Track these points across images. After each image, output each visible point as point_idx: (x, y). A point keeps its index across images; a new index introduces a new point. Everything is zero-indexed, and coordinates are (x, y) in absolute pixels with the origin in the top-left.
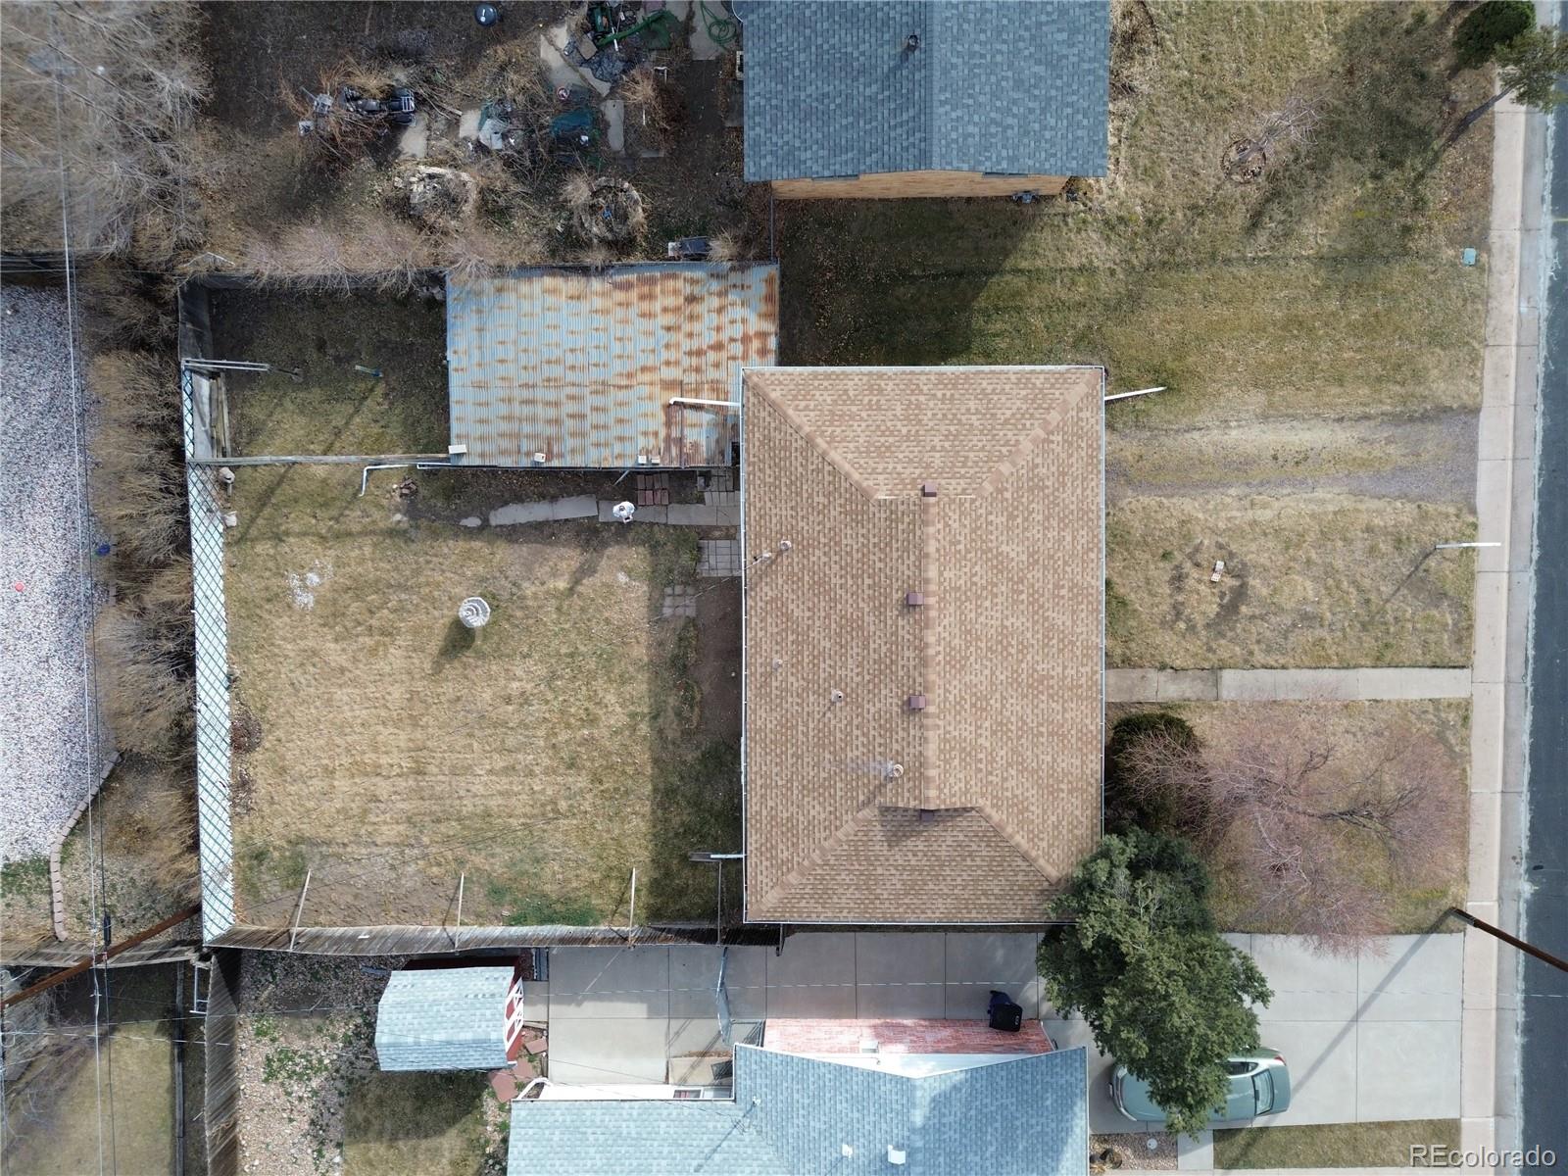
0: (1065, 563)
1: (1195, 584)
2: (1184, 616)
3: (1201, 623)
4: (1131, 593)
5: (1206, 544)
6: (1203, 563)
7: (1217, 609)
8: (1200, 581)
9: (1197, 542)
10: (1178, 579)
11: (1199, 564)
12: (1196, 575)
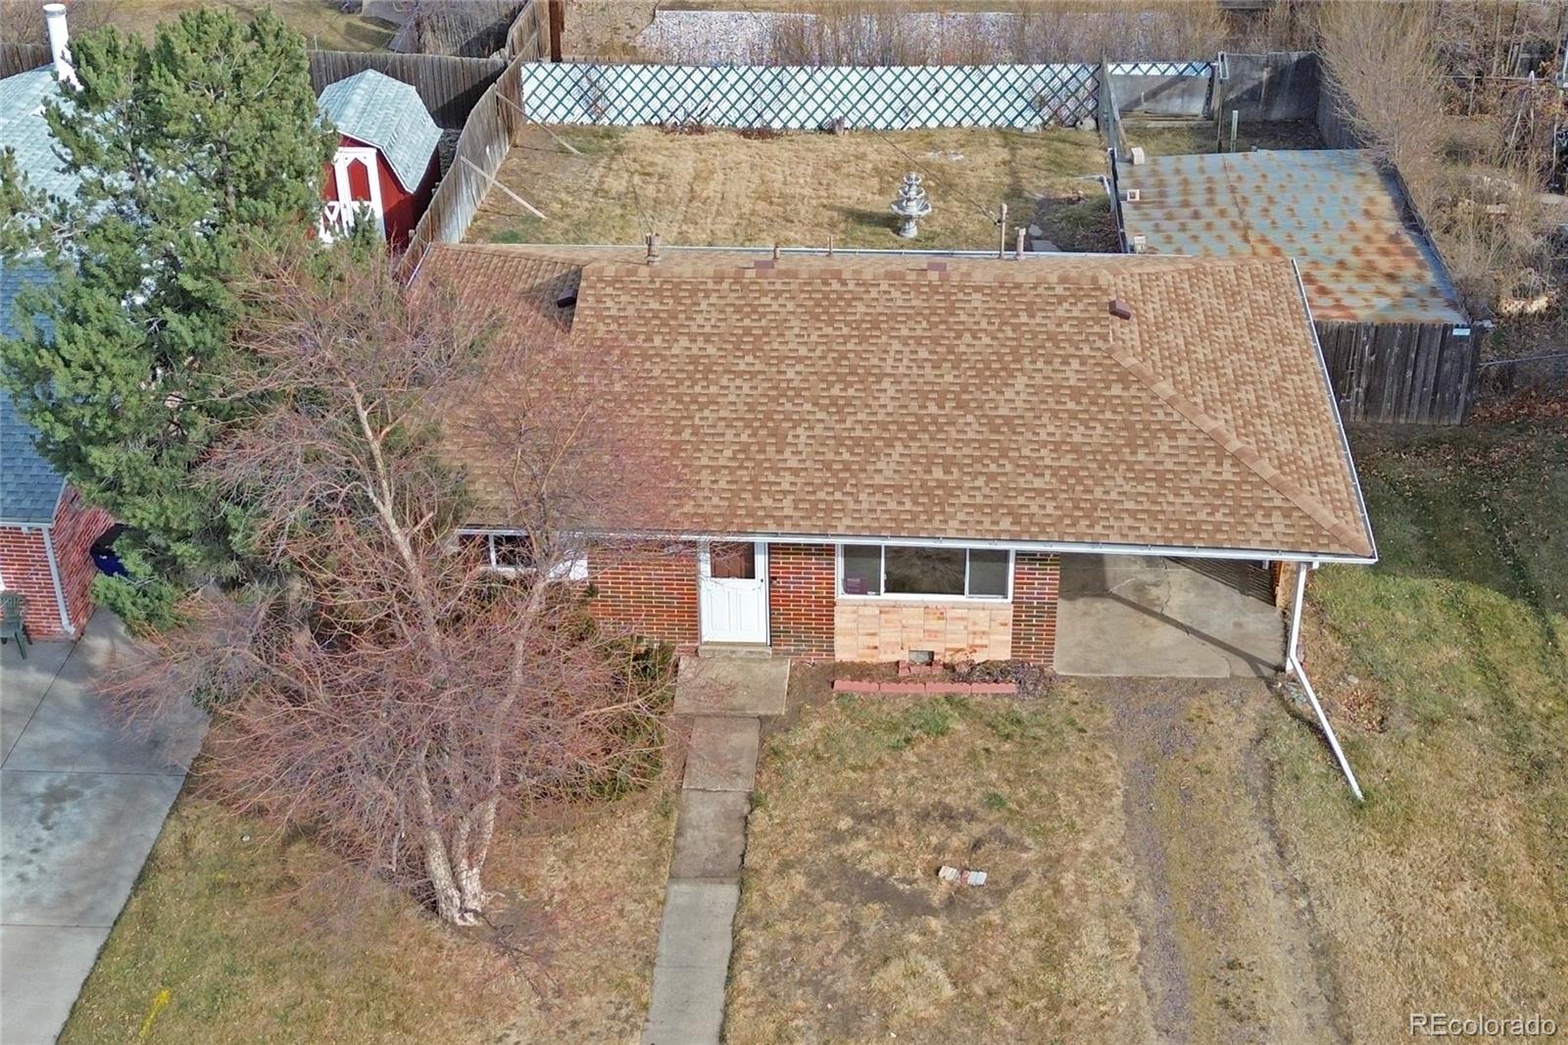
0: (993, 477)
1: (934, 840)
2: (863, 825)
3: (846, 850)
4: (918, 755)
5: (1024, 856)
6: (979, 852)
7: (876, 874)
8: (940, 849)
9: (1028, 841)
10: (948, 816)
11: (977, 845)
12: (955, 842)
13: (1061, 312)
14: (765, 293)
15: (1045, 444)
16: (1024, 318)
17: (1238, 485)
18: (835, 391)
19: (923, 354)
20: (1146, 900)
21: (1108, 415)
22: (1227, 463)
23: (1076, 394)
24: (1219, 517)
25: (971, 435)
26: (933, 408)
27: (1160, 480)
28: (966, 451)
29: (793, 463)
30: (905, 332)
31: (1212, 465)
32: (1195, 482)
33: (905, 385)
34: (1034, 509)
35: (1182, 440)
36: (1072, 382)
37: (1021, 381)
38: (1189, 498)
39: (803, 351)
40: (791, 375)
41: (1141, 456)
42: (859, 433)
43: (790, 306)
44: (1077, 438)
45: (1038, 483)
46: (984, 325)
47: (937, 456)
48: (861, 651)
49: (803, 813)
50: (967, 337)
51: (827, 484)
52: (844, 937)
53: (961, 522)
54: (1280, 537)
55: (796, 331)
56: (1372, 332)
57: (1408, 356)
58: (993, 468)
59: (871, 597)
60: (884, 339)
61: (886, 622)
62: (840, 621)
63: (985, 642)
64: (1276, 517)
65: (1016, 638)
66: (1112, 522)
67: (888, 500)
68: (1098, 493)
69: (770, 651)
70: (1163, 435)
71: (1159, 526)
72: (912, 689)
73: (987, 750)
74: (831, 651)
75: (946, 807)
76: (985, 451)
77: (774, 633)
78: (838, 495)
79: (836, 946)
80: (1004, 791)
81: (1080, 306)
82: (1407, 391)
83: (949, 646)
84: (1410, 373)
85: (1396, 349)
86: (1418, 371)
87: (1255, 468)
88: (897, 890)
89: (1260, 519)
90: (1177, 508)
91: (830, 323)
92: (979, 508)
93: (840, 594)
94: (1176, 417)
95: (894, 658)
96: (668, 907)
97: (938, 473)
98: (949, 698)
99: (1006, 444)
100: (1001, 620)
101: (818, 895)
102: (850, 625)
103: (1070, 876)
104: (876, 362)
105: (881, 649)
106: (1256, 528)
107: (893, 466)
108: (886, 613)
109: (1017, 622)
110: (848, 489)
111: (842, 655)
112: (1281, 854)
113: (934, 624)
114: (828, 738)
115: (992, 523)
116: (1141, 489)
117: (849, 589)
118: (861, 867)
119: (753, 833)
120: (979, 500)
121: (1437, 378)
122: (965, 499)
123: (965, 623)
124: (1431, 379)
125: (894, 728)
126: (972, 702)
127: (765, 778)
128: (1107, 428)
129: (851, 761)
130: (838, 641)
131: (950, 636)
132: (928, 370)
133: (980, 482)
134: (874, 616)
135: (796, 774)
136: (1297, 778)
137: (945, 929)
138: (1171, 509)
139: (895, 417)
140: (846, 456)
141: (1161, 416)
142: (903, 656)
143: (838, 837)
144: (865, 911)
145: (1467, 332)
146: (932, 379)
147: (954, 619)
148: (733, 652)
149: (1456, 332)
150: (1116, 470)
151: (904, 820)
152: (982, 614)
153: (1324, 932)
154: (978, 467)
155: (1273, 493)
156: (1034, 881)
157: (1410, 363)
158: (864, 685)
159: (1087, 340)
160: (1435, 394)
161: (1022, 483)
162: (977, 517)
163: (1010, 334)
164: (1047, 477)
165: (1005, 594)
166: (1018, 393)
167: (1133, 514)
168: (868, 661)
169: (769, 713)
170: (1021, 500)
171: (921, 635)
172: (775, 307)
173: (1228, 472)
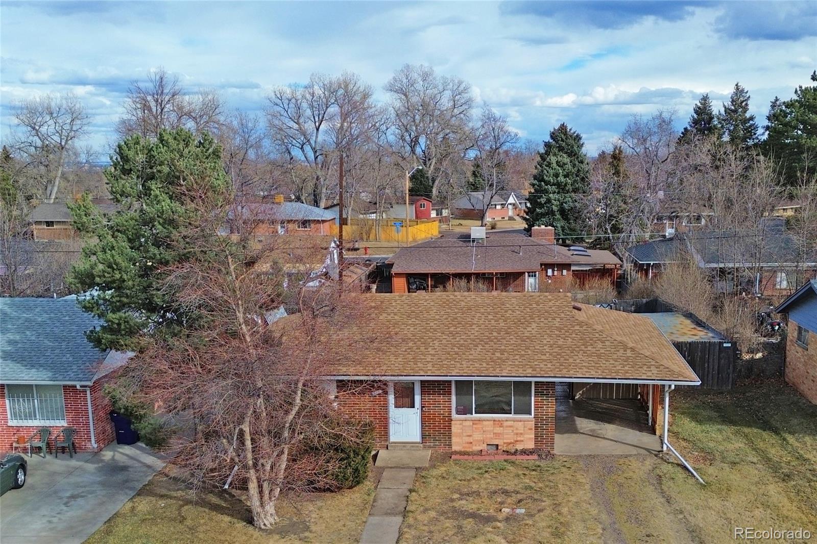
0: (523, 356)
1: (499, 500)
2: (465, 497)
3: (454, 504)
4: (491, 476)
5: (543, 504)
6: (521, 503)
7: (471, 511)
8: (502, 503)
9: (544, 499)
10: (506, 492)
11: (520, 501)
12: (509, 500)
13: (550, 304)
14: (422, 300)
15: (546, 345)
16: (534, 306)
17: (635, 358)
18: (452, 329)
19: (490, 317)
20: (604, 517)
21: (574, 335)
22: (629, 351)
23: (559, 329)
24: (626, 368)
25: (512, 342)
26: (495, 334)
27: (599, 356)
28: (510, 348)
29: (433, 352)
30: (482, 310)
31: (622, 351)
32: (615, 356)
33: (483, 327)
34: (542, 366)
35: (607, 343)
36: (557, 325)
37: (534, 325)
38: (612, 362)
39: (437, 317)
40: (432, 324)
41: (589, 348)
42: (462, 342)
43: (432, 303)
44: (560, 343)
45: (544, 357)
46: (517, 308)
47: (497, 349)
48: (464, 445)
49: (436, 494)
50: (510, 312)
51: (447, 359)
52: (455, 530)
53: (509, 370)
54: (655, 375)
55: (435, 311)
56: (688, 345)
57: (705, 356)
58: (523, 353)
59: (468, 416)
60: (473, 313)
61: (476, 428)
62: (455, 429)
63: (522, 439)
64: (653, 368)
65: (536, 437)
66: (578, 370)
67: (475, 363)
68: (571, 360)
69: (421, 445)
70: (599, 342)
71: (599, 371)
72: (488, 458)
73: (524, 474)
74: (450, 446)
75: (505, 490)
76: (519, 347)
77: (423, 436)
78: (452, 362)
79: (450, 533)
80: (533, 484)
81: (559, 302)
82: (706, 373)
83: (505, 441)
84: (706, 365)
85: (699, 354)
86: (710, 364)
87: (641, 352)
88: (481, 515)
89: (645, 369)
90: (607, 365)
91: (450, 308)
92: (518, 366)
93: (454, 416)
94: (604, 336)
95: (479, 448)
96: (368, 524)
97: (498, 355)
98: (505, 461)
99: (529, 345)
100: (529, 427)
101: (442, 518)
102: (459, 431)
103: (566, 509)
104: (470, 320)
105: (473, 443)
106: (644, 372)
107: (477, 353)
108: (476, 424)
109: (536, 428)
110: (457, 360)
111: (455, 448)
112: (669, 502)
113: (498, 430)
114: (448, 473)
115: (523, 371)
116: (590, 359)
117: (458, 412)
118: (463, 509)
119: (411, 501)
120: (517, 363)
121: (718, 367)
122: (511, 363)
123: (512, 429)
124: (716, 367)
125: (480, 468)
126: (517, 462)
127: (417, 484)
128: (573, 340)
129: (459, 478)
130: (454, 440)
131: (505, 436)
132: (493, 322)
133: (517, 357)
134: (470, 426)
135: (432, 483)
136: (673, 479)
137: (504, 526)
138: (605, 365)
139: (478, 337)
140: (456, 350)
141: (597, 335)
142: (484, 447)
143: (452, 500)
144: (465, 522)
145: (729, 345)
146: (495, 325)
147: (507, 427)
148: (404, 446)
149: (725, 345)
150: (579, 353)
151: (485, 494)
152: (520, 423)
153: (693, 524)
154: (516, 353)
155: (651, 360)
156: (548, 512)
157: (707, 360)
158: (466, 457)
159: (563, 312)
160: (719, 374)
161: (536, 357)
162: (516, 369)
163: (529, 311)
164: (547, 356)
165: (530, 414)
166: (533, 329)
167: (588, 368)
168: (468, 450)
169: (421, 466)
170: (536, 363)
171: (492, 436)
172: (425, 304)
173: (629, 353)
